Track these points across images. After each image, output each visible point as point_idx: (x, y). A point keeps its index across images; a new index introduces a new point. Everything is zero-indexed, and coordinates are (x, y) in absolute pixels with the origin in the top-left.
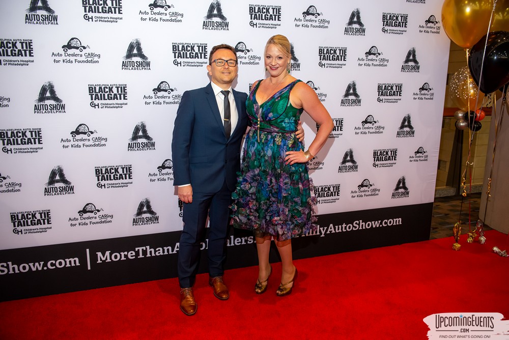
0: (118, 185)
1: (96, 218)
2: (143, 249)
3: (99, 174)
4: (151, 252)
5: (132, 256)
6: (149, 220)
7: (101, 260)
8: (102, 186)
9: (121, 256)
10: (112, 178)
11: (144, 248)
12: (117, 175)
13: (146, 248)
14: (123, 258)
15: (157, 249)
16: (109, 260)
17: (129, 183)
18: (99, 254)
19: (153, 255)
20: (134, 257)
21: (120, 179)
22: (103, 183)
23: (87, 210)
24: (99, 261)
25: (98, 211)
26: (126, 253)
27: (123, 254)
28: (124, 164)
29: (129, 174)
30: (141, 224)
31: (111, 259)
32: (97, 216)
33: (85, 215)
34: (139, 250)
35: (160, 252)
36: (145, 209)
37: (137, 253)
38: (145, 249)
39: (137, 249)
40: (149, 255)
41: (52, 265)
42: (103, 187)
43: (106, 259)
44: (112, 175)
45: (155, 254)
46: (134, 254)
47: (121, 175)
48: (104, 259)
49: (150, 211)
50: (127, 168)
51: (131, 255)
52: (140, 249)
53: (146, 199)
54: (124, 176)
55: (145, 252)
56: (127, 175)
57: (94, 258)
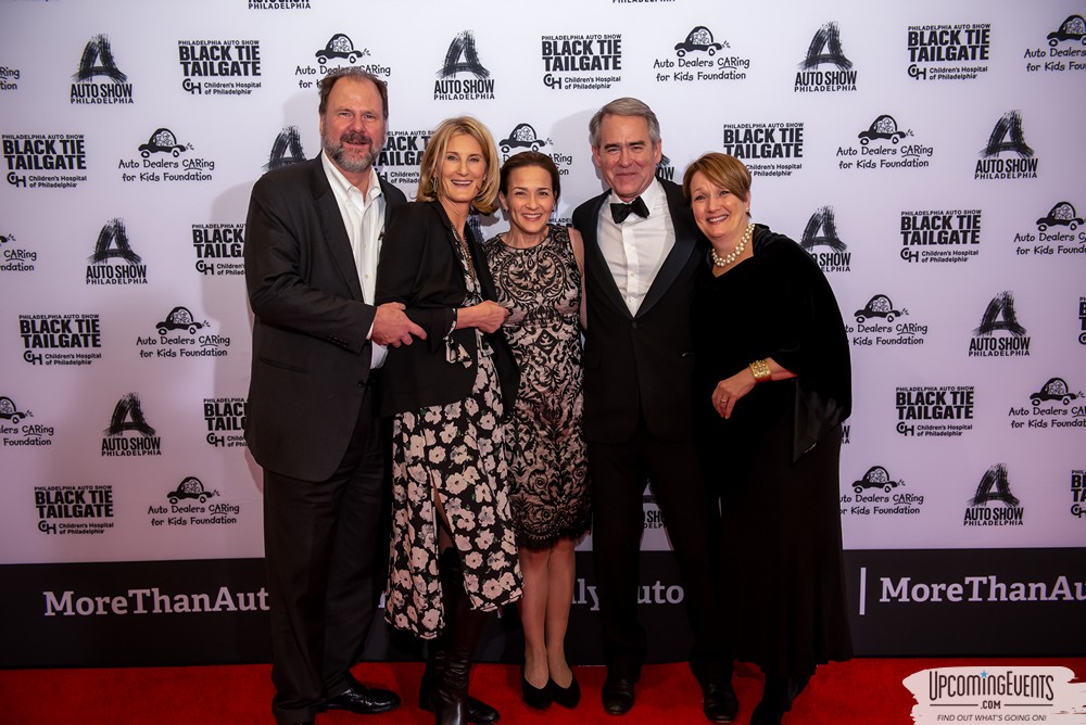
1: (887, 500)
2: (980, 582)
3: (904, 403)
4: (998, 590)
5: (955, 596)
6: (1001, 515)
7: (889, 595)
8: (907, 430)
9: (931, 592)
10: (930, 414)
11: (984, 580)
12: (941, 408)
13: (989, 581)
14: (936, 598)
15: (1013, 586)
16: (904, 599)
17: (965, 427)
18: (887, 582)
19: (1003, 598)
20: (960, 599)
21: (945, 418)
22: (909, 423)
24: (884, 599)
25: (894, 485)
26: (943, 586)
27: (935, 587)
28: (956, 383)
29: (967, 408)
30: (981, 522)
31: (909, 595)
32: (890, 495)
33: (867, 492)
34: (971, 582)
35: (1019, 593)
36: (994, 489)
37: (968, 589)
38: (985, 582)
39: (967, 580)
40: (992, 598)
42: (909, 433)
43: (900, 596)
44: (930, 408)
45: (1007, 596)
46: (960, 591)
47: (949, 408)
48: (894, 594)
49: (1005, 495)
50: (963, 393)
51: (954, 592)
52: (976, 580)
53: (999, 466)
54: (955, 410)
55: (984, 590)
56: (963, 410)
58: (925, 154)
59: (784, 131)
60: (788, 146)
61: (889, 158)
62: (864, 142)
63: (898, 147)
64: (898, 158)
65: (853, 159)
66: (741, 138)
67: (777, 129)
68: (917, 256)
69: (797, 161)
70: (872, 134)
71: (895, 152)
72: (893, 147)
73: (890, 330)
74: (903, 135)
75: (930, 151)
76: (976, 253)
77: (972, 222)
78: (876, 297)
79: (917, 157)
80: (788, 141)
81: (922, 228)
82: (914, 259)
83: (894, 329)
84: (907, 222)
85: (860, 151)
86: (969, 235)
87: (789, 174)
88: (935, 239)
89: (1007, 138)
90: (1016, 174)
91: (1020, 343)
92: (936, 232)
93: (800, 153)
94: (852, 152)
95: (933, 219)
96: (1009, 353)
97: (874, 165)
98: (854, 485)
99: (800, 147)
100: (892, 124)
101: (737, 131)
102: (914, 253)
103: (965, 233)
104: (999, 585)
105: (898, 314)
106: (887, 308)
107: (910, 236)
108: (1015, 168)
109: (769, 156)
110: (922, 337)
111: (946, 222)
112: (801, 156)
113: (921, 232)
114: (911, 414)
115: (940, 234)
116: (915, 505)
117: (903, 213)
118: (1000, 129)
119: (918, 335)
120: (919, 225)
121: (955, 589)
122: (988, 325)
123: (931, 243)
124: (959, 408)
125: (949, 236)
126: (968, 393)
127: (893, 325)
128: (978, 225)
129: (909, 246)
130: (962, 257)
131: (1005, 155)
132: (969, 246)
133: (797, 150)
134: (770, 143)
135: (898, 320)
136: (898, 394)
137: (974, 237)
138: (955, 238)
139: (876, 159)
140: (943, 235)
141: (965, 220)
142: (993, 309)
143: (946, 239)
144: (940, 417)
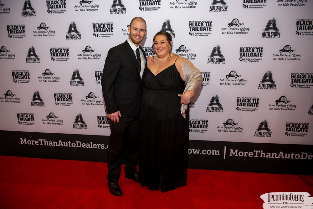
0: (249, 110)
1: (233, 128)
2: (258, 152)
4: (263, 155)
5: (251, 155)
6: (265, 134)
7: (232, 154)
8: (239, 109)
9: (244, 154)
10: (246, 105)
11: (259, 151)
12: (249, 103)
13: (261, 152)
14: (245, 156)
15: (267, 154)
16: (236, 155)
17: (256, 109)
18: (232, 151)
19: (264, 157)
20: (252, 156)
21: (250, 106)
22: (240, 107)
23: (229, 123)
24: (231, 155)
25: (235, 124)
26: (247, 153)
27: (245, 153)
30: (259, 136)
31: (238, 154)
32: (234, 127)
34: (256, 152)
35: (269, 156)
36: (264, 127)
37: (254, 154)
38: (259, 152)
39: (254, 151)
40: (261, 156)
41: (205, 152)
42: (240, 110)
43: (235, 154)
44: (246, 103)
45: (266, 156)
46: (252, 154)
47: (252, 103)
48: (234, 154)
49: (267, 128)
51: (250, 154)
52: (257, 151)
53: (265, 120)
54: (253, 104)
55: (259, 154)
57: (228, 152)
58: (247, 30)
59: (206, 23)
60: (207, 27)
61: (237, 31)
62: (230, 26)
63: (239, 28)
64: (239, 31)
65: (226, 31)
66: (194, 25)
67: (204, 22)
68: (244, 60)
69: (210, 32)
70: (232, 24)
71: (238, 29)
72: (238, 28)
73: (236, 81)
74: (241, 24)
75: (249, 29)
76: (261, 59)
77: (260, 50)
78: (232, 71)
79: (245, 31)
80: (207, 26)
81: (246, 52)
82: (243, 61)
83: (237, 81)
84: (241, 50)
85: (228, 29)
86: (260, 54)
87: (208, 35)
88: (250, 55)
89: (271, 26)
90: (274, 36)
91: (273, 86)
92: (250, 53)
93: (211, 29)
94: (226, 29)
95: (249, 49)
96: (270, 88)
97: (232, 33)
98: (224, 124)
99: (211, 28)
100: (238, 21)
101: (193, 23)
102: (243, 59)
103: (258, 53)
104: (263, 153)
105: (238, 76)
106: (235, 75)
107: (242, 54)
108: (274, 35)
109: (202, 30)
110: (245, 83)
111: (253, 50)
112: (211, 30)
113: (246, 53)
114: (241, 105)
115: (251, 53)
116: (240, 130)
117: (240, 47)
118: (269, 23)
119: (244, 82)
120: (245, 51)
121: (251, 153)
122: (264, 80)
123: (248, 56)
124: (254, 104)
125: (254, 54)
126: (257, 100)
127: (237, 79)
128: (262, 51)
129: (242, 57)
130: (257, 60)
131: (270, 31)
132: (259, 57)
133: (210, 29)
134: (202, 26)
135: (238, 78)
136: (237, 99)
137: (261, 54)
138: (255, 55)
139: (233, 31)
140: (252, 54)
141: (258, 50)
142: (266, 76)
143: (253, 55)
144: (249, 106)
